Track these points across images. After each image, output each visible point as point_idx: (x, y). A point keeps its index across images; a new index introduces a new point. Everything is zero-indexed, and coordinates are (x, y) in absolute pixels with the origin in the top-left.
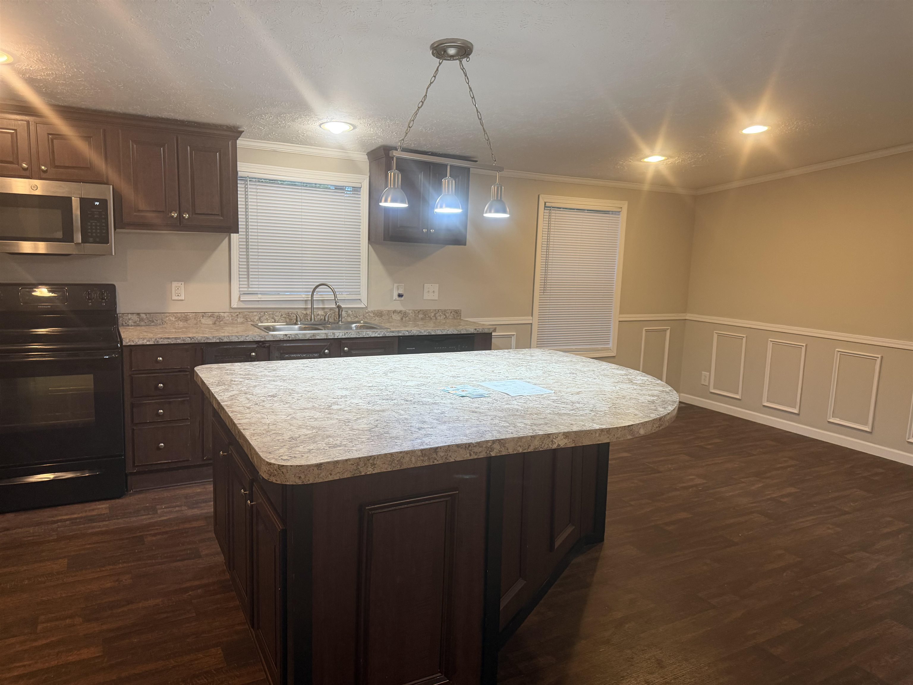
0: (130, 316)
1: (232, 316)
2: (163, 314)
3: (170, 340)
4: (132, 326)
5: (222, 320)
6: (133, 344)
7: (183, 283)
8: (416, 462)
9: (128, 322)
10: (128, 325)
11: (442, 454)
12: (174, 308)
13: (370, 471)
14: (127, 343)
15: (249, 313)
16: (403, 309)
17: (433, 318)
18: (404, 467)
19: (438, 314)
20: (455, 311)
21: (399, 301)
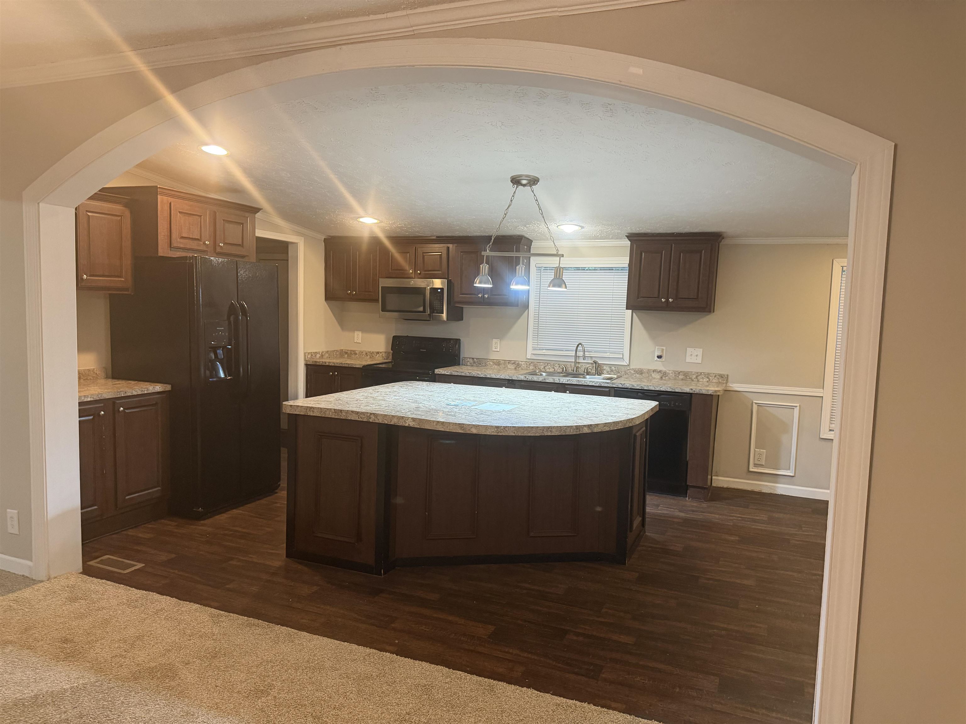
0: (468, 359)
1: (526, 364)
2: (486, 360)
3: (458, 373)
5: (520, 367)
6: (439, 373)
7: (499, 340)
10: (467, 365)
11: (344, 414)
12: (494, 356)
13: (311, 414)
14: (437, 372)
15: (537, 363)
16: (663, 369)
17: (695, 380)
18: (327, 416)
19: (701, 377)
20: (721, 376)
21: (660, 362)
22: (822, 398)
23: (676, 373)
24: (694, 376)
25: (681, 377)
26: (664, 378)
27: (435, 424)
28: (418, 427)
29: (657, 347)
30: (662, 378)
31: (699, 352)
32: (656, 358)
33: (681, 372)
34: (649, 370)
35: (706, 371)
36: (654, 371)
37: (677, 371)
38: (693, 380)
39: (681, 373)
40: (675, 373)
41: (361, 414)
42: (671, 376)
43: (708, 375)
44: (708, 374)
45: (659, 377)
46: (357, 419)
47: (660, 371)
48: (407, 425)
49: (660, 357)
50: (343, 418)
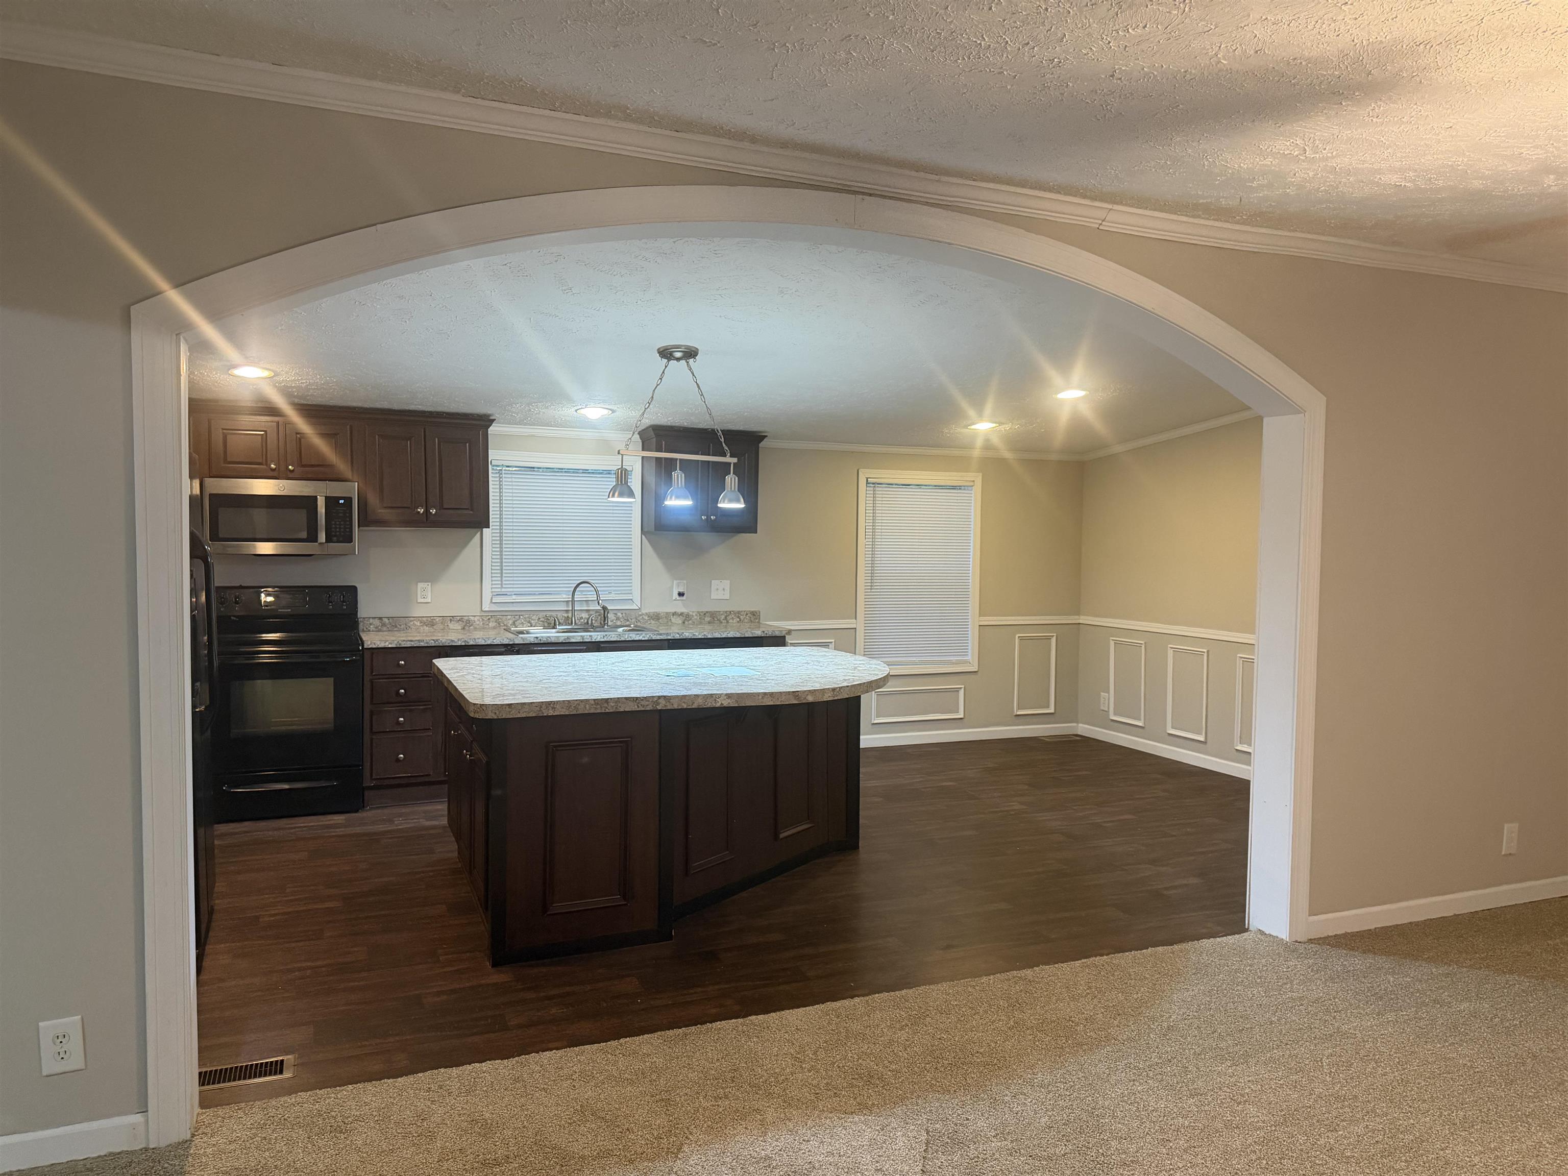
0: (371, 620)
1: (483, 620)
2: (407, 619)
3: (413, 643)
4: (373, 631)
5: (472, 625)
6: (374, 646)
7: (430, 584)
8: (590, 709)
9: (369, 627)
10: (369, 631)
11: (613, 705)
12: (419, 612)
13: (551, 713)
14: (368, 645)
15: (502, 616)
16: (684, 610)
17: (723, 621)
18: (580, 712)
19: (730, 617)
20: (754, 614)
21: (680, 601)
22: (854, 630)
23: (702, 614)
24: (723, 617)
25: (708, 619)
26: (686, 623)
27: (760, 697)
28: (736, 705)
29: (675, 582)
30: (684, 623)
31: (726, 584)
32: (675, 595)
33: (707, 612)
34: (667, 613)
35: (736, 609)
36: (674, 614)
37: (702, 612)
38: (721, 622)
39: (707, 614)
40: (700, 615)
41: (642, 700)
42: (696, 619)
43: (738, 614)
44: (739, 612)
45: (680, 622)
46: (635, 708)
47: (682, 614)
48: (718, 705)
49: (681, 594)
50: (611, 711)
